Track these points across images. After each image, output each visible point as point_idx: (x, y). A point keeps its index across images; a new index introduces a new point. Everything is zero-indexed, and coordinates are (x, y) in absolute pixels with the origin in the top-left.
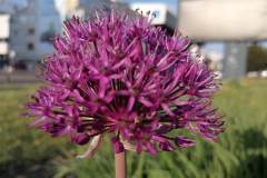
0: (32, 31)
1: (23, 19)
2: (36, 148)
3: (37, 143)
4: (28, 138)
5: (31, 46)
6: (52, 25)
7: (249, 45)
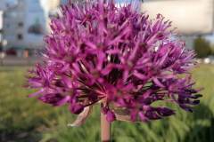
0: (21, 25)
1: (14, 14)
2: (24, 119)
3: (25, 114)
4: (17, 111)
5: (20, 37)
6: (37, 20)
7: (195, 37)
